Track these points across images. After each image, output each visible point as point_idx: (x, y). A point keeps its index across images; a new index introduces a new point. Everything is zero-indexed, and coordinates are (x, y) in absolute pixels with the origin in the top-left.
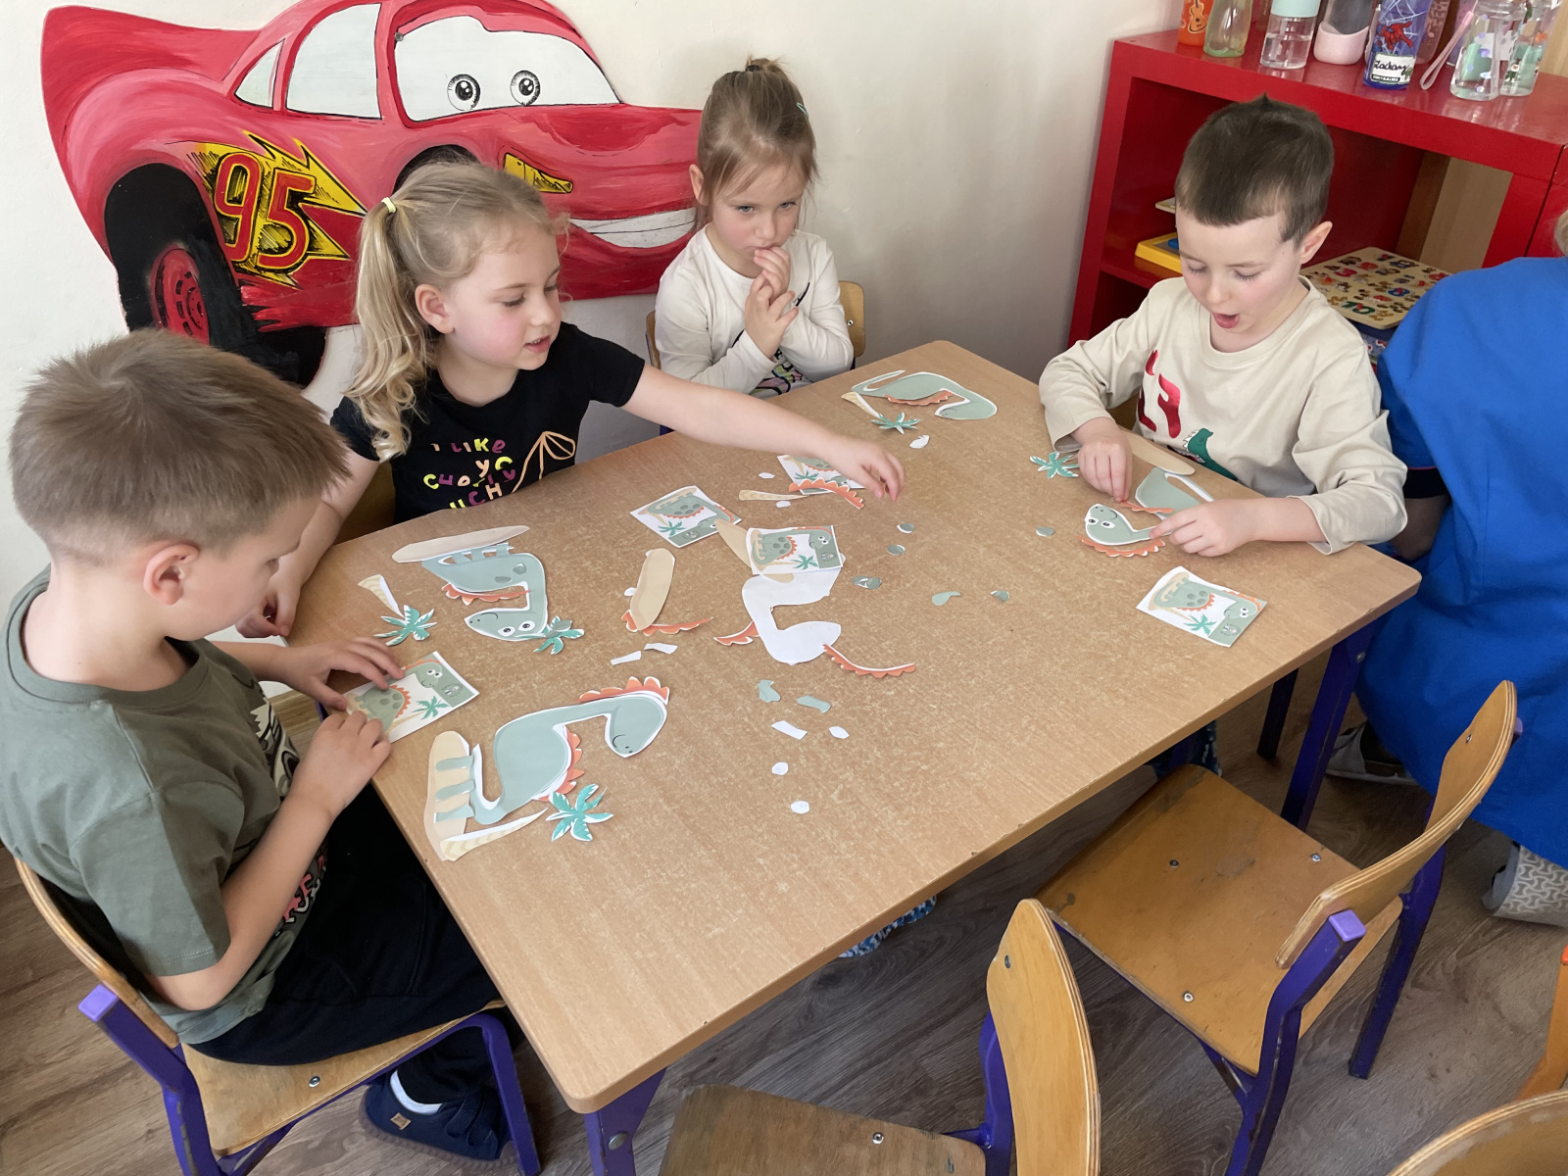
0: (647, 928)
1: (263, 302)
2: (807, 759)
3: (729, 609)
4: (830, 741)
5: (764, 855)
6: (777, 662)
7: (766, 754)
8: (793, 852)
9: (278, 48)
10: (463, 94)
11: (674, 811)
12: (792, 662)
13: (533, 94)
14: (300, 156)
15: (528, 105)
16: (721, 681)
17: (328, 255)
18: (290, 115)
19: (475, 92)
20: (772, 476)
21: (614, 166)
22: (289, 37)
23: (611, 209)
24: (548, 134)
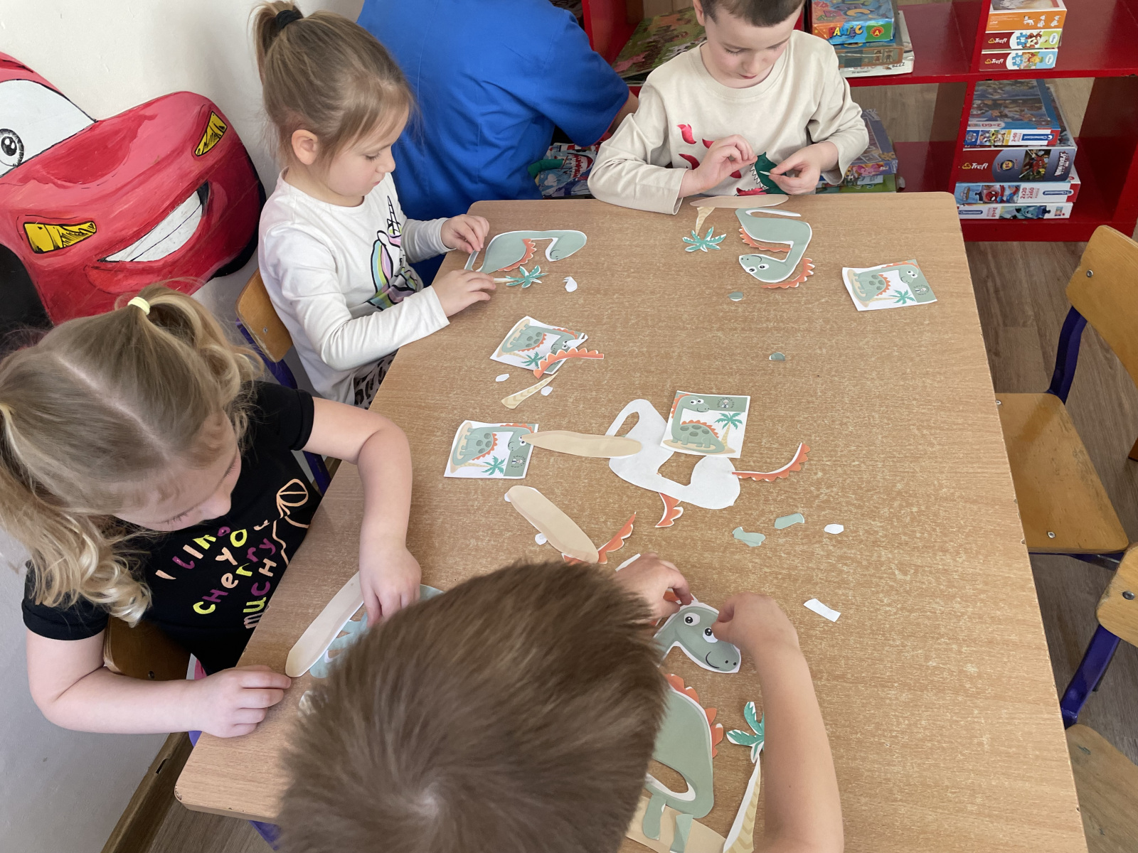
0: (946, 783)
2: (846, 564)
3: (630, 497)
4: (837, 539)
5: (927, 658)
6: (721, 510)
7: (817, 584)
8: (938, 639)
11: (828, 680)
12: (731, 503)
13: (18, 151)
15: (20, 164)
16: (706, 555)
20: (507, 376)
23: (135, 229)
24: (51, 185)
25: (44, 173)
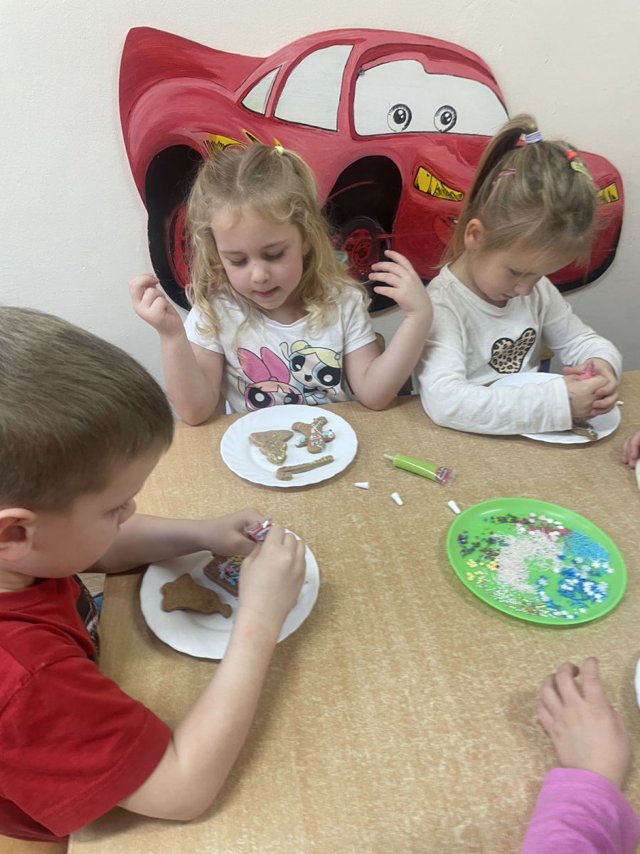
9: (276, 72)
10: (398, 119)
13: (449, 125)
15: (445, 132)
18: (275, 122)
19: (407, 118)
22: (285, 64)
24: (454, 156)
25: (456, 147)
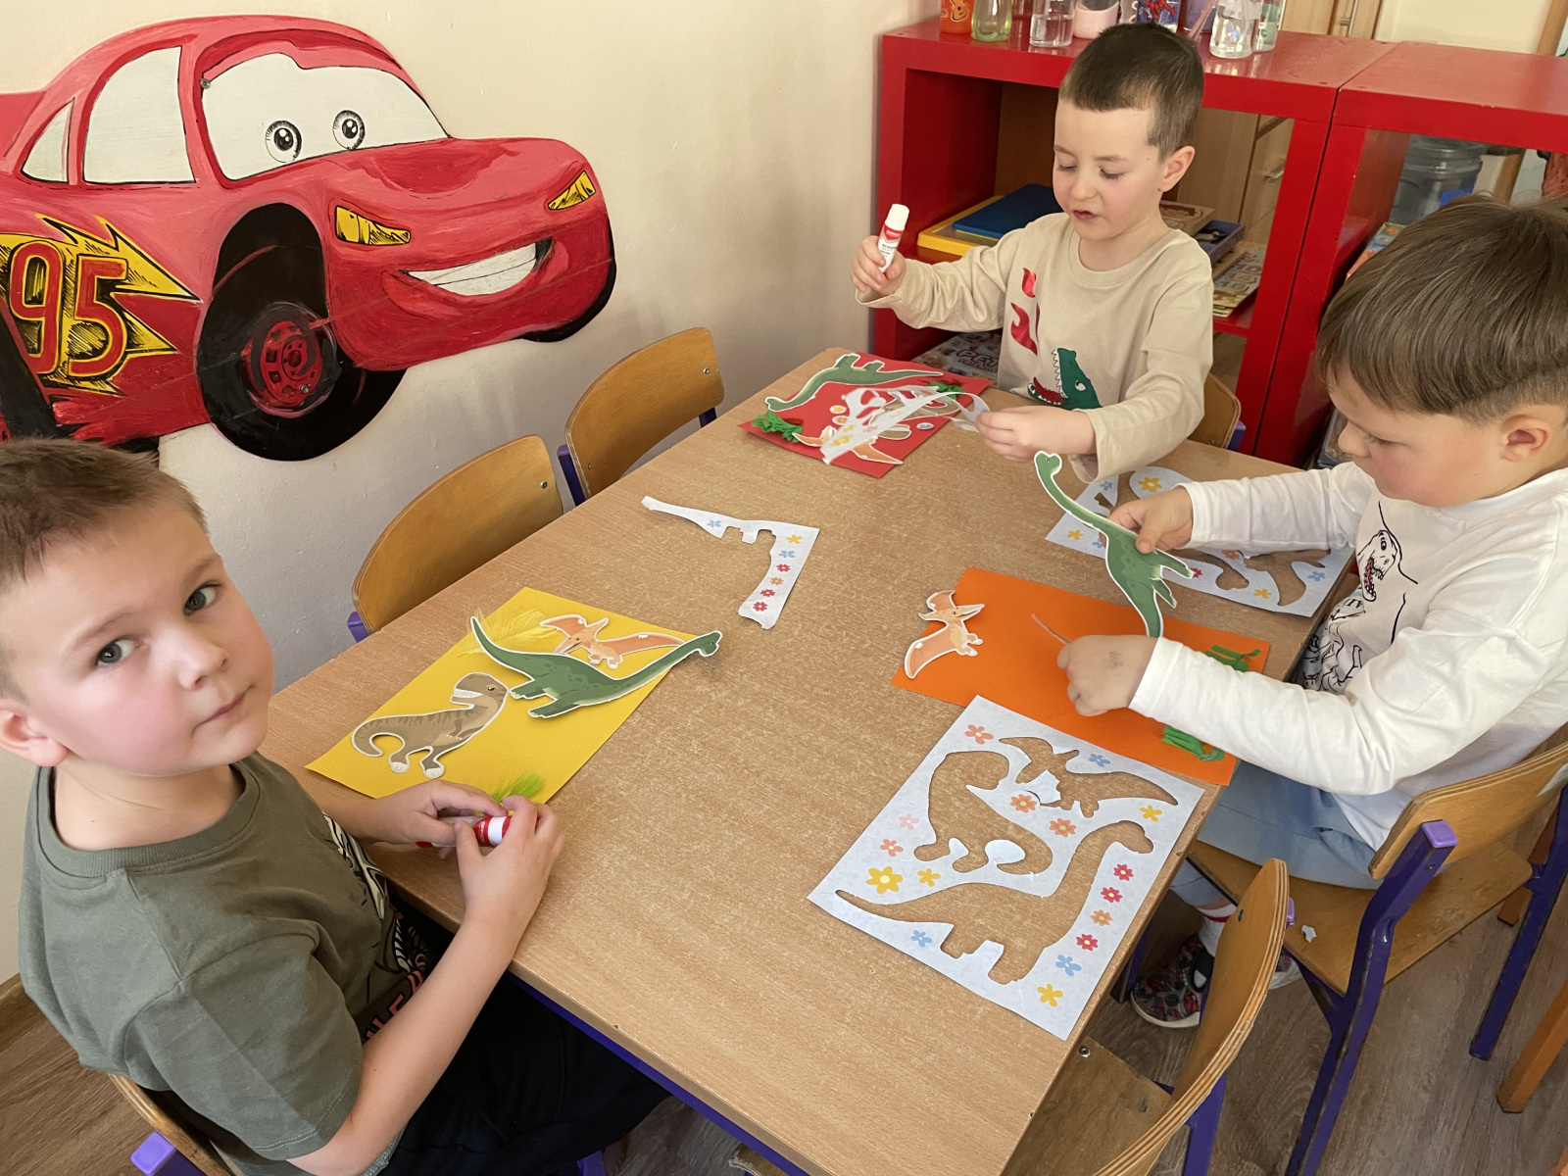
1: (81, 418)
9: (68, 110)
10: (283, 144)
13: (357, 137)
14: (107, 238)
15: (355, 149)
17: (151, 351)
18: (89, 189)
19: (295, 140)
21: (451, 207)
22: (80, 95)
23: (452, 256)
25: (376, 166)
